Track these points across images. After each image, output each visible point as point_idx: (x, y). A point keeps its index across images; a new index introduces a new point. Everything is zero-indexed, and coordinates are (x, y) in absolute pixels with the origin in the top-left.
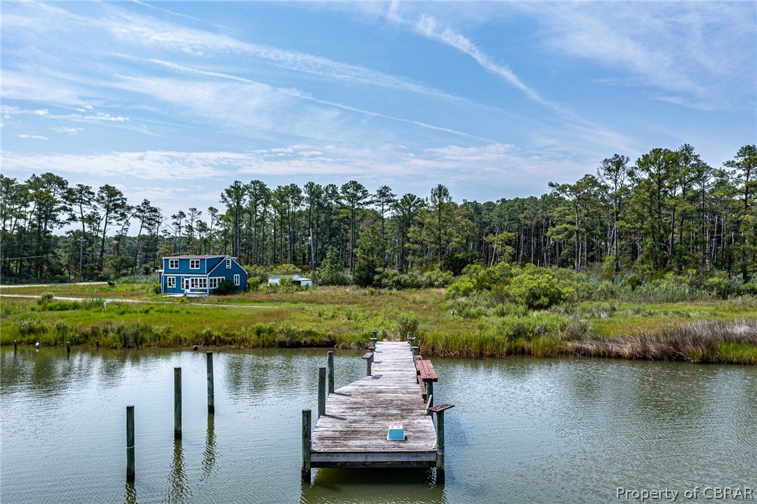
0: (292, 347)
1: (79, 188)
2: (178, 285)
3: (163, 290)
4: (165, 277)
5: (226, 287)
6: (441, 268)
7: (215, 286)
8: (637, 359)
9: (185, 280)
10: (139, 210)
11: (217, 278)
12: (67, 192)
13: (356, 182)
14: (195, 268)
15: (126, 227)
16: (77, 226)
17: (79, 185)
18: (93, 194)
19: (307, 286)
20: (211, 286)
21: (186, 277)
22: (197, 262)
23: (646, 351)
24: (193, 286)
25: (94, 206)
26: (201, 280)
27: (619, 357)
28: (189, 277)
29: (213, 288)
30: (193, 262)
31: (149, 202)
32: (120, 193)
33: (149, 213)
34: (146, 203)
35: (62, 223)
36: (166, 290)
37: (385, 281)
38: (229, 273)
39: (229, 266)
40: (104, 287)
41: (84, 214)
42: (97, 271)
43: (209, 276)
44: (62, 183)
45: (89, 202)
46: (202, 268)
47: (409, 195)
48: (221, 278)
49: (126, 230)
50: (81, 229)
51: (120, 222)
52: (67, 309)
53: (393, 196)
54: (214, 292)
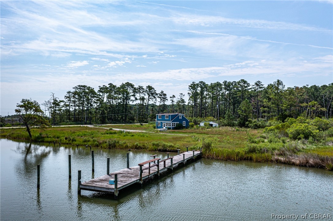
0: (163, 152)
1: (139, 87)
2: (161, 125)
3: (156, 127)
4: (157, 122)
5: (178, 126)
6: (276, 119)
7: (174, 126)
8: (302, 166)
9: (164, 123)
10: (160, 95)
11: (175, 123)
12: (134, 89)
13: (244, 80)
14: (167, 119)
15: (155, 102)
16: (138, 102)
17: (139, 86)
18: (144, 89)
19: (215, 127)
20: (173, 126)
21: (164, 122)
22: (168, 116)
23: (307, 162)
24: (166, 126)
25: (144, 94)
26: (169, 123)
27: (293, 164)
28: (165, 122)
29: (174, 127)
30: (166, 116)
31: (163, 92)
32: (153, 88)
33: (163, 96)
34: (162, 92)
35: (133, 101)
36: (158, 127)
37: (250, 125)
38: (180, 121)
39: (181, 118)
40: (139, 125)
41: (141, 97)
42: (144, 119)
43: (172, 122)
44: (132, 86)
45: (143, 92)
46: (169, 119)
47: (271, 84)
48: (177, 123)
49: (156, 103)
50: (140, 103)
51: (153, 100)
52: (112, 134)
53: (262, 85)
54: (174, 129)
